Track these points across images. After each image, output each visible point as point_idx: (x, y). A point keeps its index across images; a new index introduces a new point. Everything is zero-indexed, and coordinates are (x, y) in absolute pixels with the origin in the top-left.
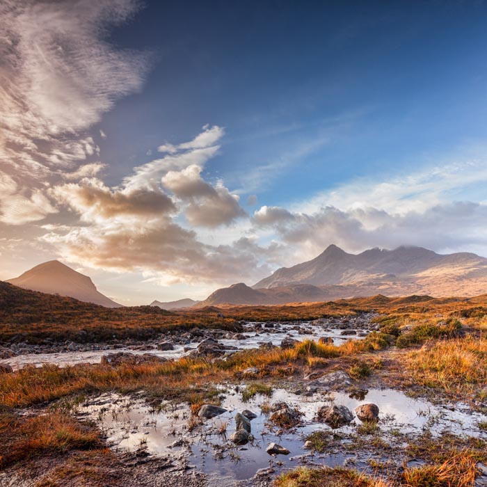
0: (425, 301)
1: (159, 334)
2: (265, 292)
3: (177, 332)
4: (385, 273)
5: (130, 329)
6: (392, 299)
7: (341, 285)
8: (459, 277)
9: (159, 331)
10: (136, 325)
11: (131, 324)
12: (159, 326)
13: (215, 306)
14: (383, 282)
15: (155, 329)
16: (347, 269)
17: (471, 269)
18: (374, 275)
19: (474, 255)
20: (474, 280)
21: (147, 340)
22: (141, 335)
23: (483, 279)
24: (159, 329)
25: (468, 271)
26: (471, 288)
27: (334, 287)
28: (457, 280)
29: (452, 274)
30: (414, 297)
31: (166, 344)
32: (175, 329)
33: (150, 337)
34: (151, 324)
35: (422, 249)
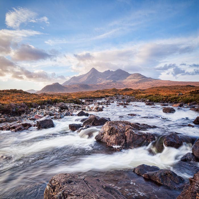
0: (130, 90)
1: (31, 109)
2: (67, 87)
3: (46, 106)
4: (112, 80)
5: (3, 104)
6: (119, 90)
7: (97, 84)
8: (136, 82)
9: (31, 105)
10: (9, 101)
11: (3, 100)
12: (30, 102)
13: (46, 93)
14: (112, 84)
15: (27, 104)
16: (99, 78)
17: (140, 79)
18: (109, 81)
19: (140, 74)
20: (141, 83)
21: (20, 115)
22: (14, 110)
23: (143, 83)
24: (30, 104)
25: (139, 80)
26: (140, 86)
27: (95, 85)
28: (136, 83)
29: (134, 81)
30: (126, 89)
31: (46, 120)
32: (44, 104)
33: (23, 112)
34: (22, 100)
35: (124, 71)
